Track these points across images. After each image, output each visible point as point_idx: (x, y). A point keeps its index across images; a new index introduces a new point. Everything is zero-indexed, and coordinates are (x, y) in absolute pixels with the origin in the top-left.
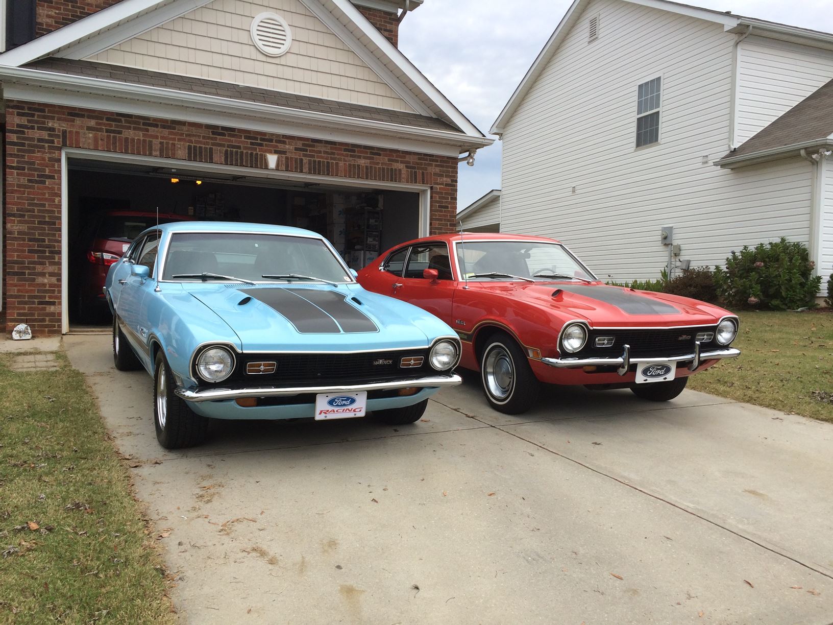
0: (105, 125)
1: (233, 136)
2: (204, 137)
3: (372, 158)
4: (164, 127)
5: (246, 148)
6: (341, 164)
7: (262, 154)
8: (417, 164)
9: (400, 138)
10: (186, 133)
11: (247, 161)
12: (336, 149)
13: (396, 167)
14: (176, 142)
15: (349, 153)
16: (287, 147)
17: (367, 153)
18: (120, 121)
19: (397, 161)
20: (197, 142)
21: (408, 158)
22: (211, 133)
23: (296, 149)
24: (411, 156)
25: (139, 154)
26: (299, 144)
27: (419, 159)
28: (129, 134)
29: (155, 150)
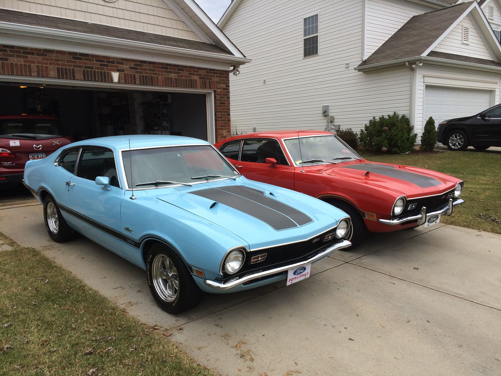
1: (88, 60)
2: (67, 61)
3: (179, 73)
4: (38, 54)
5: (97, 68)
6: (160, 78)
7: (109, 72)
8: (206, 75)
9: (195, 59)
10: (55, 58)
11: (98, 78)
12: (156, 67)
13: (193, 79)
14: (48, 66)
15: (165, 70)
16: (125, 66)
17: (175, 69)
18: (6, 51)
19: (194, 74)
20: (63, 65)
21: (200, 72)
22: (72, 58)
23: (130, 68)
24: (202, 71)
26: (132, 64)
27: (207, 72)
28: (13, 60)
29: (34, 72)
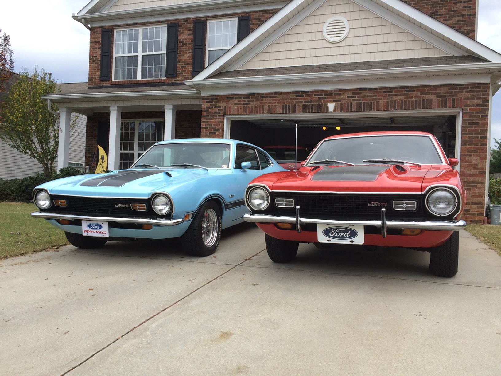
0: (243, 101)
1: (308, 95)
2: (291, 99)
3: (407, 95)
5: (315, 102)
6: (381, 102)
7: (325, 104)
8: (447, 93)
10: (282, 98)
11: (315, 110)
12: (377, 92)
13: (427, 98)
14: (276, 105)
16: (342, 96)
17: (402, 91)
18: (249, 98)
19: (429, 94)
22: (295, 96)
23: (348, 97)
24: (442, 88)
25: (257, 114)
26: (350, 94)
27: (449, 89)
28: (253, 104)
29: (266, 110)
